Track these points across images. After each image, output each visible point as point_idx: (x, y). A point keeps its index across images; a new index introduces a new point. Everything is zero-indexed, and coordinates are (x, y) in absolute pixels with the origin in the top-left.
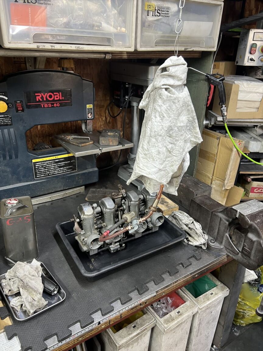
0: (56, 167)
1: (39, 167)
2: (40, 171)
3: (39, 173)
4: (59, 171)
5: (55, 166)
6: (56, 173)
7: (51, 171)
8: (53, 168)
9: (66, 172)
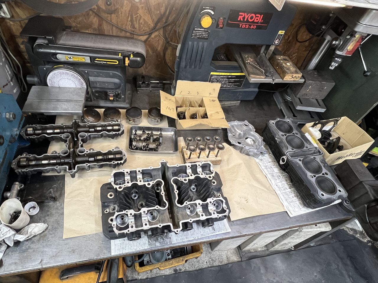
1: (214, 79)
4: (228, 85)
6: (224, 87)
9: (232, 87)
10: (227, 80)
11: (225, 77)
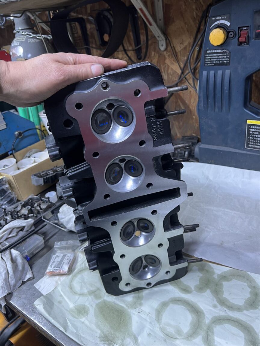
1: (255, 133)
2: (255, 138)
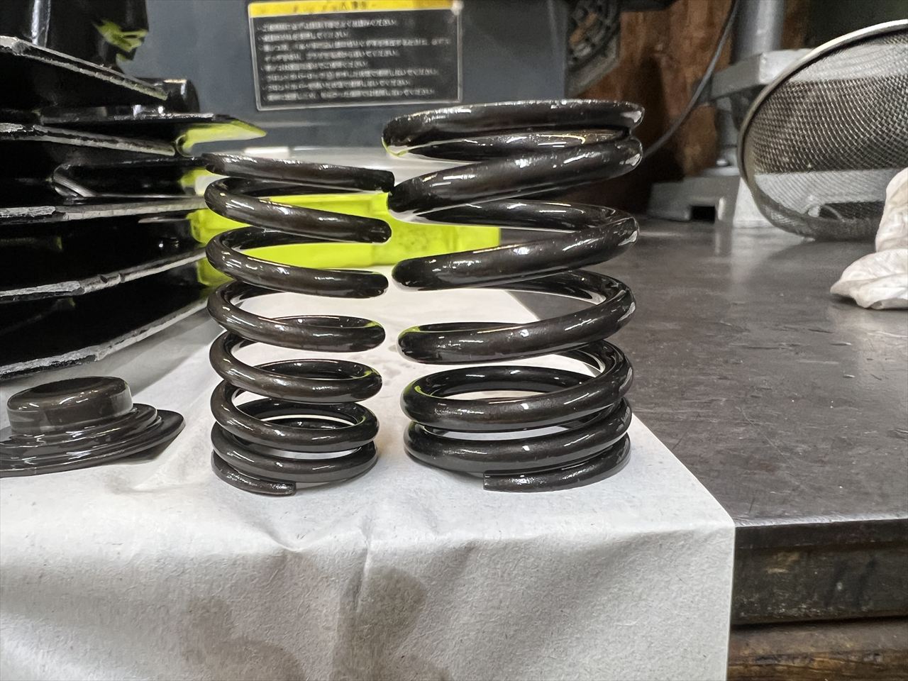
0: (354, 59)
1: (279, 48)
3: (275, 78)
4: (371, 83)
5: (351, 56)
6: (354, 94)
7: (330, 75)
8: (340, 64)
9: (403, 97)
10: (350, 44)
11: (334, 30)
